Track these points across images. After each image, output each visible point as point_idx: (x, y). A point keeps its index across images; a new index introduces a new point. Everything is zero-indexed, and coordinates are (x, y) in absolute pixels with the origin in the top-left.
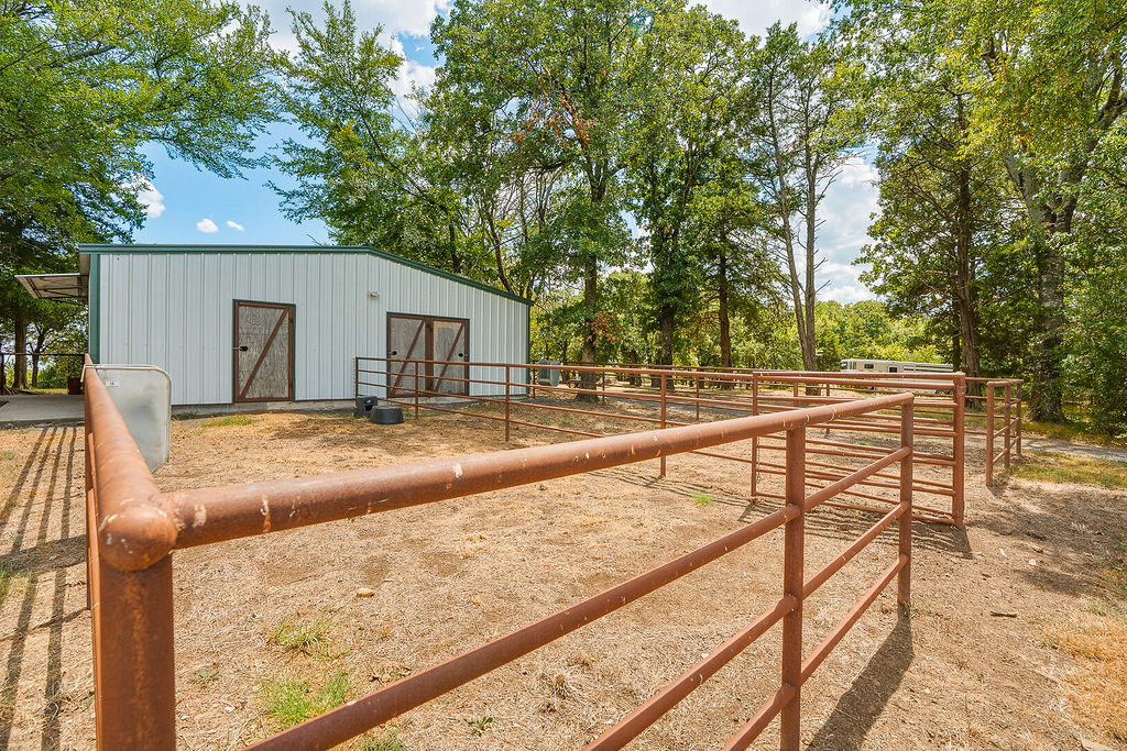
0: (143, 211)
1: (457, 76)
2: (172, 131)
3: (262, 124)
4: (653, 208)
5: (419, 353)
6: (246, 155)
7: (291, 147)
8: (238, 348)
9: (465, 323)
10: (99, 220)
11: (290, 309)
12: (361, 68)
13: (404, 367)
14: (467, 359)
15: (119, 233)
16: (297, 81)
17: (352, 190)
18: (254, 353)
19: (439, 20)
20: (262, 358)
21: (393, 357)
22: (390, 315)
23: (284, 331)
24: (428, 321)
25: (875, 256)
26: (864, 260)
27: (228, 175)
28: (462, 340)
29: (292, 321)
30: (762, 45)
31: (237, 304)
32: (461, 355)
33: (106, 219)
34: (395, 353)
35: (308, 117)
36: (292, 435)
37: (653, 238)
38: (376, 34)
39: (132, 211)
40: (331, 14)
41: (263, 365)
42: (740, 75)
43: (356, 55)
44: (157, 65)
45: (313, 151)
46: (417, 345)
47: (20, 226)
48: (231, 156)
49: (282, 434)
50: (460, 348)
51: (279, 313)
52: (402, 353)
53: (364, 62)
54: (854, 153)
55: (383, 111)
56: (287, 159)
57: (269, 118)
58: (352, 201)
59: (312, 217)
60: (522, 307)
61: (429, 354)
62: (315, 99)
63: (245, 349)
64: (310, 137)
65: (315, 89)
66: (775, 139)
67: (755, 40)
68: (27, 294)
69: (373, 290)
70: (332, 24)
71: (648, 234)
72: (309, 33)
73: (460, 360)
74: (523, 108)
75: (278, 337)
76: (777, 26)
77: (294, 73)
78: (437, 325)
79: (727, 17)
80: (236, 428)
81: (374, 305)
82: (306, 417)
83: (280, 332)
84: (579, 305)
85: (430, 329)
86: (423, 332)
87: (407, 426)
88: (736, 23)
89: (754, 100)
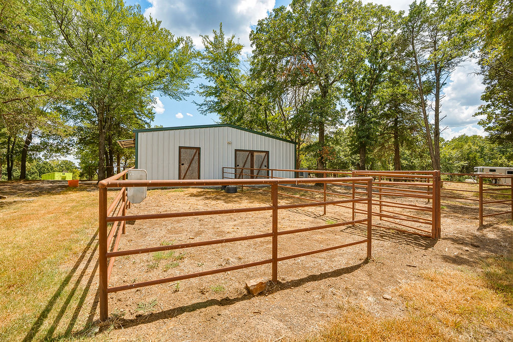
0: (154, 115)
1: (261, 52)
2: (162, 86)
3: (191, 79)
4: (354, 97)
5: (248, 165)
6: (187, 91)
7: (202, 86)
8: (181, 164)
9: (267, 153)
10: (141, 119)
11: (199, 149)
12: (227, 53)
13: (242, 171)
14: (268, 168)
15: (146, 123)
16: (204, 61)
17: (223, 101)
18: (186, 166)
19: (252, 31)
20: (189, 167)
21: (238, 167)
22: (236, 150)
23: (196, 157)
24: (252, 152)
25: (488, 111)
26: (481, 113)
27: (180, 99)
28: (266, 160)
29: (199, 154)
30: (406, 14)
31: (180, 148)
32: (265, 166)
33: (143, 119)
34: (238, 165)
35: (209, 74)
36: (195, 196)
37: (356, 111)
38: (233, 38)
39: (151, 115)
40: (216, 34)
41: (189, 170)
42: (395, 30)
43: (225, 48)
44: (157, 64)
45: (210, 87)
46: (247, 162)
47: (119, 124)
48: (181, 93)
49: (192, 195)
50: (265, 163)
51: (195, 151)
52: (241, 165)
53: (228, 50)
54: (463, 60)
55: (236, 68)
56: (202, 91)
57: (194, 77)
58: (224, 105)
59: (211, 112)
60: (292, 145)
61: (252, 166)
62: (210, 67)
63: (183, 164)
64: (209, 81)
65: (210, 63)
66: (416, 58)
67: (401, 13)
68: (120, 146)
69: (230, 140)
70: (216, 38)
71: (352, 109)
72: (208, 42)
73: (265, 168)
74: (288, 62)
75: (194, 160)
76: (415, 3)
77: (204, 58)
78: (255, 154)
79: (385, 5)
80: (178, 193)
81: (230, 146)
82: (203, 190)
83: (195, 158)
84: (316, 144)
85: (252, 156)
86: (250, 157)
87: (237, 194)
88: (389, 7)
89: (405, 40)
